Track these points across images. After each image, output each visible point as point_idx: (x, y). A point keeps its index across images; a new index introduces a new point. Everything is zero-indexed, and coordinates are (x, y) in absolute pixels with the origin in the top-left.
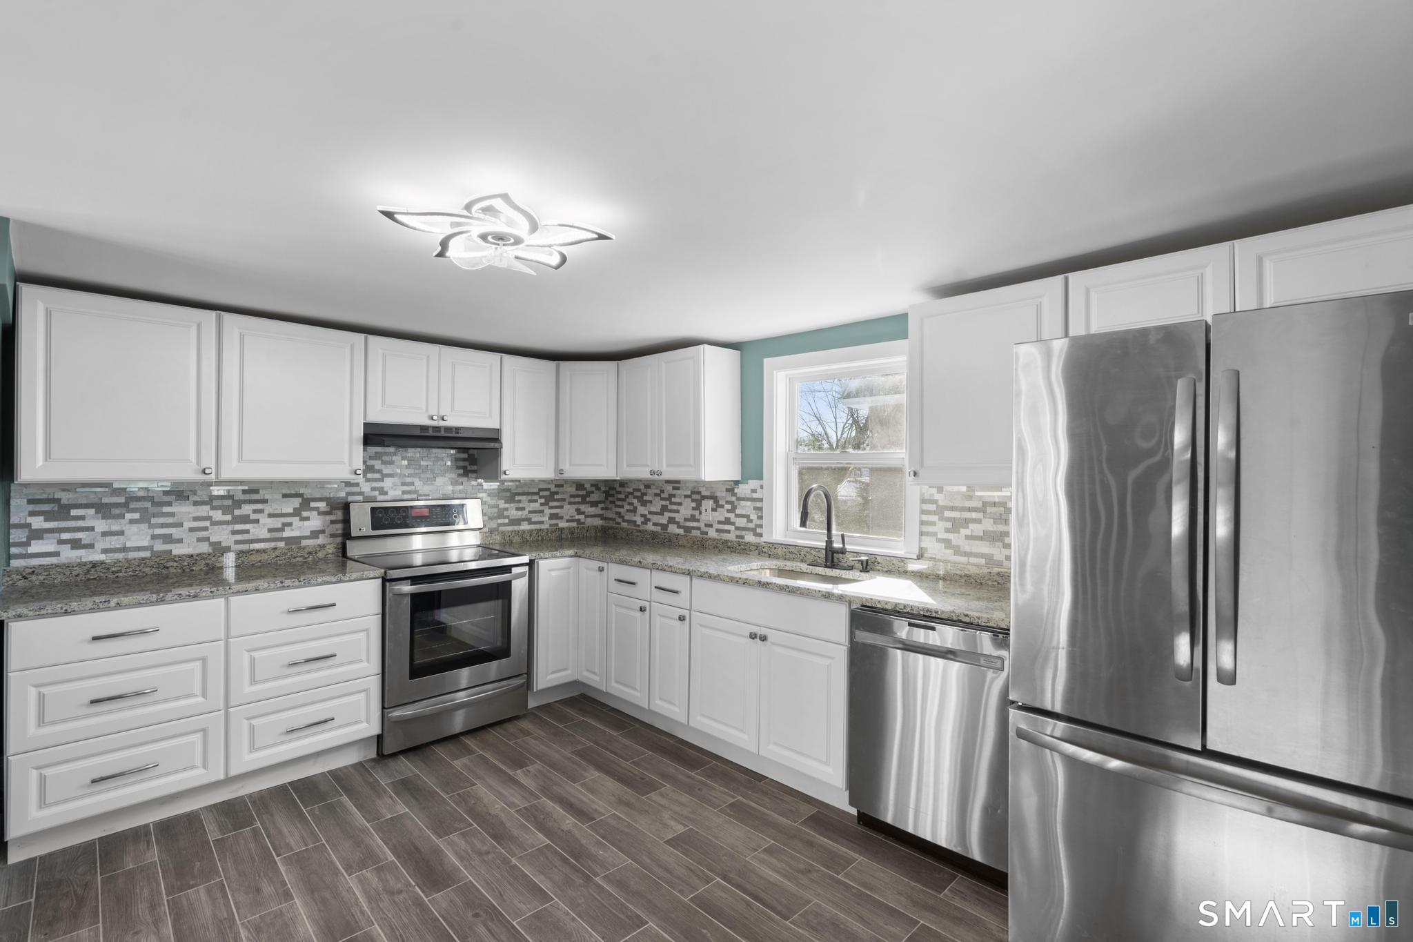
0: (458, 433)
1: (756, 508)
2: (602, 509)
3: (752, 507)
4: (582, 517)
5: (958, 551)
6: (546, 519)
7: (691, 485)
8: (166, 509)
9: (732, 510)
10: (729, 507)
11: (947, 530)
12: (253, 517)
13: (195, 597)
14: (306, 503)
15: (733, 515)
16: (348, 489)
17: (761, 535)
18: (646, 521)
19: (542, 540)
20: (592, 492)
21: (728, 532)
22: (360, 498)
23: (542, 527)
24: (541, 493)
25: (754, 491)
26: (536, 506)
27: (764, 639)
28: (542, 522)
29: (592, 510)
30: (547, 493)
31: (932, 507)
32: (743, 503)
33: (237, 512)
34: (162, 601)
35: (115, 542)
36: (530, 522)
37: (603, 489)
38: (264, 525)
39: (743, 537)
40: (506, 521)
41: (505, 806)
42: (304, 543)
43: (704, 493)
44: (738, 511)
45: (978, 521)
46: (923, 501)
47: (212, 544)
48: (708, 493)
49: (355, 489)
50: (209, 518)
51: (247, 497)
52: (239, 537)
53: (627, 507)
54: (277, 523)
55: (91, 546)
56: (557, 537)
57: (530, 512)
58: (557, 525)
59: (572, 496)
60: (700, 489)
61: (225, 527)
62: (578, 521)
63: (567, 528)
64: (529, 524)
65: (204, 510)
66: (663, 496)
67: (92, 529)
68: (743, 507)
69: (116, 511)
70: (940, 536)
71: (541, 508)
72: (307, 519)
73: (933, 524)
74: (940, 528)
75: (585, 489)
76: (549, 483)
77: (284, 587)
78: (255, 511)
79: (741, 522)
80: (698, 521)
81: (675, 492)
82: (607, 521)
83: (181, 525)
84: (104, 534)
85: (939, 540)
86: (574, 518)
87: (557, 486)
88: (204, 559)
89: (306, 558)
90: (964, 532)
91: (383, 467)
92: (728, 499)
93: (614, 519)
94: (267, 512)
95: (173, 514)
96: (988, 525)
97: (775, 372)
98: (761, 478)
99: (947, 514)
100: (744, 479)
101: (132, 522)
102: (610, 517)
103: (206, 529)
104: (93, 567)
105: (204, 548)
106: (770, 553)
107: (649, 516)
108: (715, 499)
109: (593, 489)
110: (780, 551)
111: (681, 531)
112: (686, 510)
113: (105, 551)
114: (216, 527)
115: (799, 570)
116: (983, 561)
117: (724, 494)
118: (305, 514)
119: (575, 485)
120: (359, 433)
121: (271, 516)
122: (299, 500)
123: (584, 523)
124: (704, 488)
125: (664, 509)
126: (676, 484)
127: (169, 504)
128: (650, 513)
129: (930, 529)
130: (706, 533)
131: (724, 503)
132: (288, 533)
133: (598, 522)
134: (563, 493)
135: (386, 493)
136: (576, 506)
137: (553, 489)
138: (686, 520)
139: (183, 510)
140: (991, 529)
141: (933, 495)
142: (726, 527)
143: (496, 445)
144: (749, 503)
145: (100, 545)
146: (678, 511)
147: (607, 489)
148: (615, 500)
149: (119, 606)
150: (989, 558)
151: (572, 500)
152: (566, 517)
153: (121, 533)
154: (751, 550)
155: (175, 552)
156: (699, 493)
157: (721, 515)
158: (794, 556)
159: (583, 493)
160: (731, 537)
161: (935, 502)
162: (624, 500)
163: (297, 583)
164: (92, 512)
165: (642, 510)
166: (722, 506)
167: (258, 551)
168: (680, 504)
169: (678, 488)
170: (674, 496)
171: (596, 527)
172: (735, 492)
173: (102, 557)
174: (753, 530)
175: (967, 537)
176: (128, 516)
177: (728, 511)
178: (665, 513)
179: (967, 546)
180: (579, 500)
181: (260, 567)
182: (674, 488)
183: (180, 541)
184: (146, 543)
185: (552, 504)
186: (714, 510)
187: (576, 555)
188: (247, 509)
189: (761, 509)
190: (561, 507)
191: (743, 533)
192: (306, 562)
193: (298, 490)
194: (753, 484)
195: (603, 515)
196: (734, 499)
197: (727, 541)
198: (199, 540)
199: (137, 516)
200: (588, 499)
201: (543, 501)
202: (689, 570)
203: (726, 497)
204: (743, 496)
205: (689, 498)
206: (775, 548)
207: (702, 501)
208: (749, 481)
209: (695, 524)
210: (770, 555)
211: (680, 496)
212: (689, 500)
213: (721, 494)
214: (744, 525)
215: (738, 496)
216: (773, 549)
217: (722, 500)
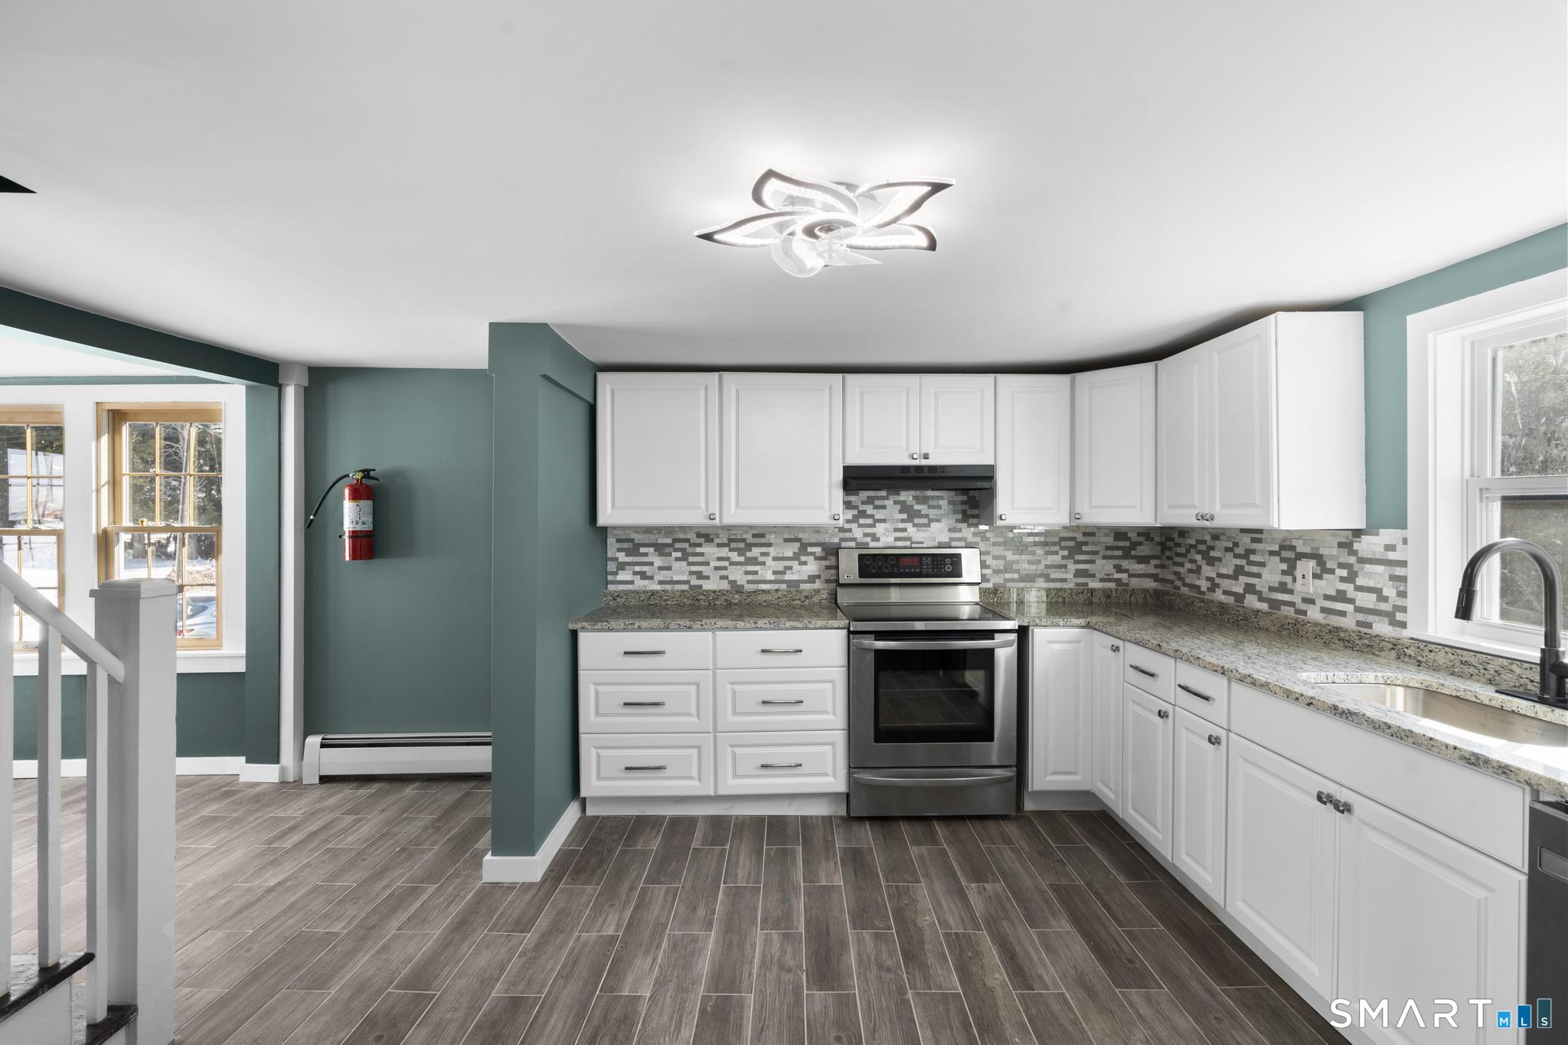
0: (943, 472)
1: (1393, 578)
2: (1156, 566)
3: (1387, 577)
4: (1124, 576)
6: (1070, 576)
7: (1280, 536)
8: (698, 550)
9: (1350, 578)
10: (1344, 573)
12: (761, 559)
13: (690, 628)
14: (804, 546)
15: (1351, 586)
16: (841, 535)
17: (1404, 625)
18: (1214, 586)
19: (1064, 602)
20: (1140, 544)
21: (1343, 614)
22: (853, 544)
23: (1065, 586)
24: (1063, 544)
25: (1390, 548)
26: (1056, 559)
27: (1344, 808)
28: (1065, 580)
29: (1140, 568)
30: (1071, 544)
32: (1368, 567)
33: (749, 554)
34: (667, 629)
35: (664, 575)
36: (1048, 579)
37: (1157, 539)
38: (770, 567)
39: (1369, 626)
40: (1016, 576)
41: (936, 922)
42: (803, 586)
43: (1301, 548)
44: (1360, 581)
47: (730, 582)
48: (1307, 550)
49: (847, 535)
50: (727, 559)
51: (756, 540)
52: (750, 577)
53: (1188, 566)
54: (780, 566)
55: (651, 578)
56: (1085, 600)
57: (1047, 566)
58: (1087, 584)
59: (1108, 548)
60: (1294, 543)
61: (739, 567)
62: (1118, 581)
63: (1100, 589)
64: (1046, 581)
65: (724, 552)
66: (1237, 551)
67: (652, 564)
68: (1370, 575)
69: (667, 550)
71: (1063, 562)
72: (805, 563)
75: (1129, 539)
76: (1074, 531)
77: (757, 628)
78: (763, 554)
79: (1367, 600)
80: (1291, 592)
81: (1254, 546)
82: (1163, 584)
83: (707, 564)
84: (661, 568)
86: (1111, 577)
87: (1085, 534)
88: (724, 595)
89: (803, 602)
91: (874, 512)
92: (1342, 560)
93: (1171, 582)
94: (772, 555)
95: (702, 554)
97: (1430, 336)
98: (1404, 526)
100: (1371, 529)
101: (677, 559)
102: (1167, 578)
103: (725, 568)
104: (652, 595)
105: (724, 585)
106: (1420, 658)
107: (1217, 580)
108: (1319, 558)
109: (1142, 539)
110: (1441, 658)
111: (1264, 606)
112: (1271, 574)
113: (661, 582)
114: (733, 567)
115: (1474, 699)
117: (1335, 551)
118: (803, 558)
119: (1113, 534)
120: (839, 476)
121: (775, 559)
122: (798, 545)
123: (1127, 585)
124: (1301, 542)
125: (1239, 571)
126: (1256, 535)
127: (700, 545)
128: (1219, 575)
130: (1305, 613)
131: (1335, 566)
132: (788, 577)
133: (1150, 584)
134: (1094, 544)
135: (878, 540)
136: (1115, 562)
137: (1080, 538)
138: (1272, 589)
139: (710, 551)
142: (1339, 606)
143: (985, 485)
144: (1380, 569)
145: (657, 578)
146: (1258, 576)
147: (1164, 539)
148: (1174, 555)
149: (640, 629)
151: (1109, 553)
152: (1099, 576)
153: (669, 568)
154: (1382, 650)
155: (705, 587)
156: (1293, 548)
157: (1330, 585)
158: (1472, 670)
159: (1127, 544)
160: (1349, 623)
162: (1184, 555)
163: (768, 626)
164: (651, 550)
165: (1208, 571)
166: (1332, 572)
167: (763, 591)
168: (1262, 564)
169: (1259, 541)
170: (1253, 552)
171: (1146, 591)
172: (1355, 548)
173: (658, 587)
174: (1391, 617)
176: (675, 554)
177: (1342, 579)
178: (1241, 578)
180: (1120, 553)
181: (766, 606)
182: (1254, 540)
183: (708, 578)
184: (685, 578)
185: (1079, 557)
186: (1316, 576)
187: (1088, 626)
188: (756, 552)
189: (1403, 579)
190: (1093, 562)
191: (1370, 618)
192: (803, 606)
193: (796, 535)
194: (1387, 535)
195: (1158, 574)
196: (1352, 560)
197: (1338, 629)
198: (723, 578)
199: (679, 554)
200: (1133, 553)
201: (1066, 553)
202: (1223, 667)
203: (1338, 556)
204: (1369, 556)
205: (1277, 555)
206: (1431, 651)
207: (1298, 562)
208: (1380, 530)
209: (1286, 597)
210: (1419, 661)
211: (1262, 553)
212: (1277, 559)
213: (1330, 551)
214: (1371, 606)
215: (1360, 555)
216: (1427, 653)
217: (1332, 562)
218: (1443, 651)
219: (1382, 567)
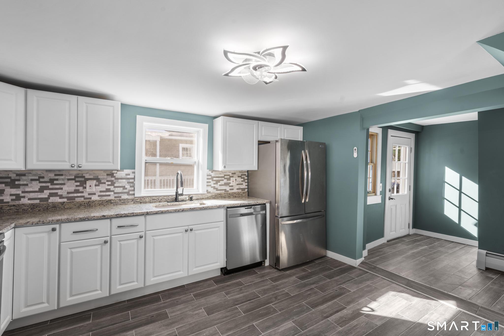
1: (128, 183)
3: (127, 182)
5: (217, 190)
7: (74, 173)
9: (113, 184)
10: (110, 183)
11: (214, 184)
15: (113, 187)
17: (134, 194)
21: (109, 195)
25: (127, 175)
31: (210, 177)
32: (119, 181)
39: (121, 197)
43: (87, 176)
44: (116, 185)
45: (223, 180)
46: (208, 175)
48: (92, 177)
60: (84, 175)
66: (42, 180)
68: (120, 183)
70: (212, 186)
73: (210, 182)
74: (212, 183)
79: (120, 190)
80: (82, 192)
81: (57, 177)
85: (212, 187)
90: (219, 184)
96: (225, 181)
97: (143, 122)
98: (135, 169)
99: (214, 179)
100: (122, 169)
106: (141, 201)
107: (22, 195)
108: (97, 179)
110: (147, 200)
111: (65, 200)
112: (69, 187)
116: (224, 191)
117: (105, 177)
124: (88, 174)
125: (41, 190)
126: (57, 172)
128: (24, 192)
129: (209, 184)
130: (91, 198)
131: (105, 181)
138: (68, 193)
140: (226, 182)
141: (210, 173)
142: (108, 193)
144: (124, 180)
146: (62, 189)
150: (225, 190)
154: (129, 202)
156: (84, 177)
157: (103, 187)
158: (155, 200)
160: (112, 197)
161: (211, 175)
165: (12, 191)
166: (105, 183)
168: (64, 184)
169: (60, 175)
170: (56, 180)
172: (114, 175)
174: (128, 193)
175: (220, 185)
177: (108, 185)
178: (45, 191)
179: (220, 188)
182: (56, 175)
186: (96, 185)
189: (133, 183)
191: (120, 195)
194: (127, 171)
197: (109, 200)
203: (107, 178)
204: (120, 177)
205: (74, 180)
206: (144, 199)
207: (87, 181)
208: (124, 170)
209: (79, 195)
210: (141, 202)
211: (63, 180)
212: (74, 181)
213: (102, 176)
214: (120, 191)
215: (116, 177)
216: (143, 200)
217: (104, 180)
218: (148, 198)
219: (125, 180)
